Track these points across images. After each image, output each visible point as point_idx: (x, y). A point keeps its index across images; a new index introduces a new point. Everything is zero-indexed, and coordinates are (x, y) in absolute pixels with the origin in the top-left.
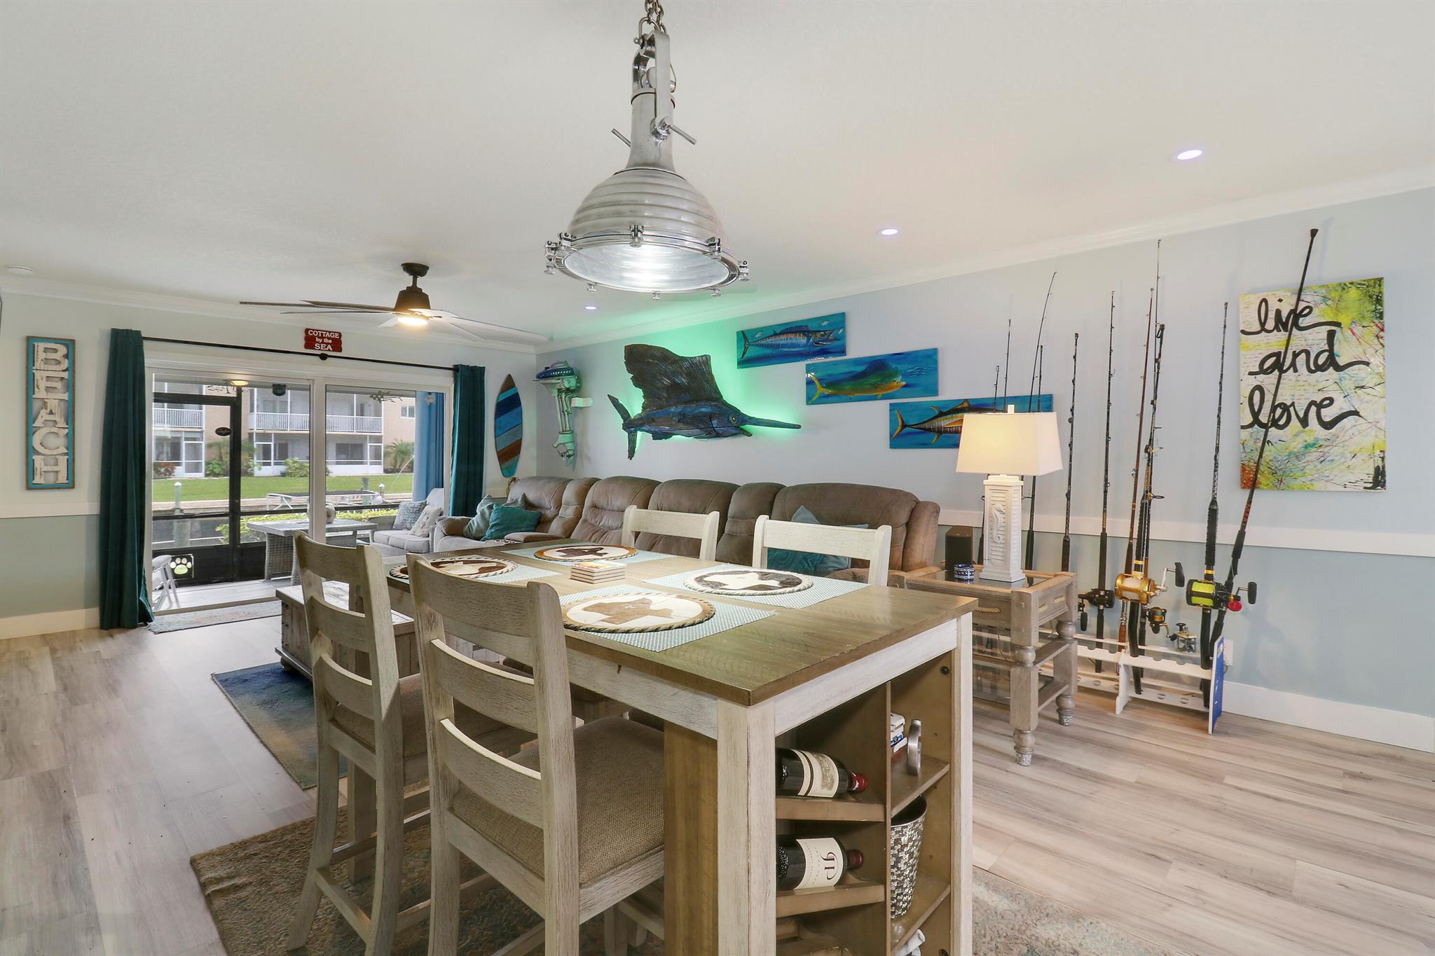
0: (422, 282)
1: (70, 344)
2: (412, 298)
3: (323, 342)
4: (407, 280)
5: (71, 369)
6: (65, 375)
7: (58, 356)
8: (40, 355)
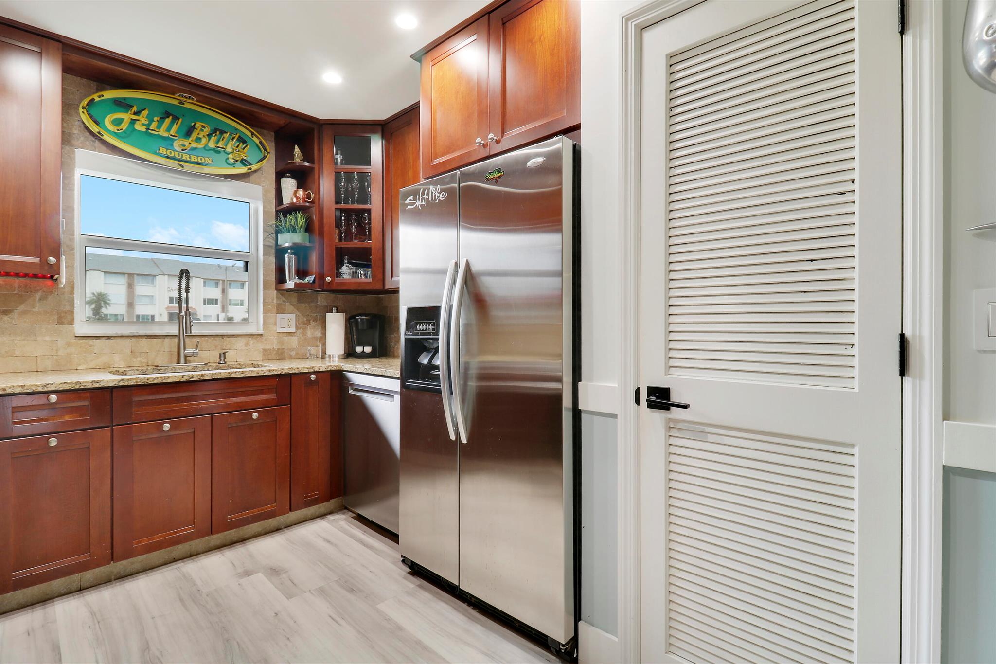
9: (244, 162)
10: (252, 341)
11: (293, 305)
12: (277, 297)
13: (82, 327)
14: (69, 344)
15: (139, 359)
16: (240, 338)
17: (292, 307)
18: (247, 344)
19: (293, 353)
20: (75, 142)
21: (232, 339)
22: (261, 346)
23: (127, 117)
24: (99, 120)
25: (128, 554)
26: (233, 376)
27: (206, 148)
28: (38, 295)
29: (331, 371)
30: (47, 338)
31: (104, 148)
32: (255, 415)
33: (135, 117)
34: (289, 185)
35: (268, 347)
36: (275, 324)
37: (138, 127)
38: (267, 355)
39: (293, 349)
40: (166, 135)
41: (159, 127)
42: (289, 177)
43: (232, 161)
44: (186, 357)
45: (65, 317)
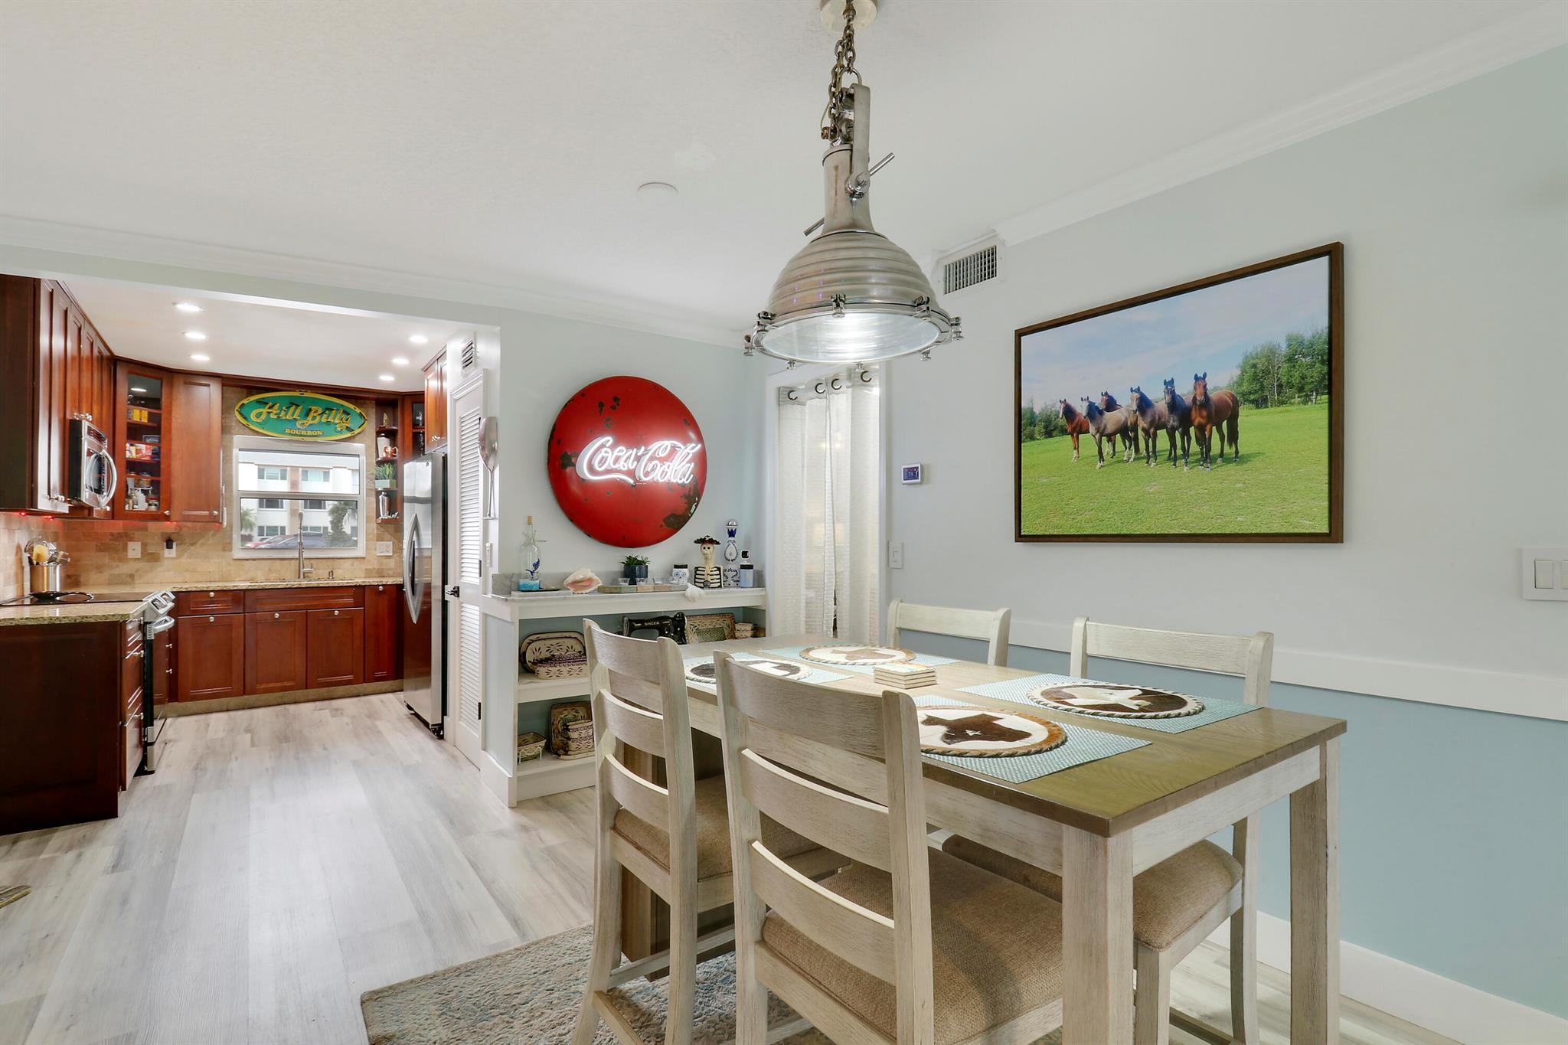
9: (349, 429)
10: (356, 563)
11: (391, 535)
12: (377, 529)
13: (238, 553)
14: (229, 564)
15: (274, 575)
16: (346, 560)
17: (389, 536)
18: (352, 565)
19: (391, 572)
20: (233, 431)
21: (340, 561)
22: (364, 567)
23: (265, 410)
24: (247, 416)
25: (254, 692)
26: (321, 585)
27: (320, 423)
28: (211, 533)
29: (396, 585)
30: (216, 560)
31: (251, 433)
32: (336, 613)
33: (270, 410)
34: (384, 442)
35: (369, 567)
36: (375, 550)
37: (272, 416)
38: (368, 573)
39: (390, 569)
40: (291, 418)
41: (286, 415)
42: (383, 436)
43: (339, 429)
44: (304, 574)
45: (227, 547)
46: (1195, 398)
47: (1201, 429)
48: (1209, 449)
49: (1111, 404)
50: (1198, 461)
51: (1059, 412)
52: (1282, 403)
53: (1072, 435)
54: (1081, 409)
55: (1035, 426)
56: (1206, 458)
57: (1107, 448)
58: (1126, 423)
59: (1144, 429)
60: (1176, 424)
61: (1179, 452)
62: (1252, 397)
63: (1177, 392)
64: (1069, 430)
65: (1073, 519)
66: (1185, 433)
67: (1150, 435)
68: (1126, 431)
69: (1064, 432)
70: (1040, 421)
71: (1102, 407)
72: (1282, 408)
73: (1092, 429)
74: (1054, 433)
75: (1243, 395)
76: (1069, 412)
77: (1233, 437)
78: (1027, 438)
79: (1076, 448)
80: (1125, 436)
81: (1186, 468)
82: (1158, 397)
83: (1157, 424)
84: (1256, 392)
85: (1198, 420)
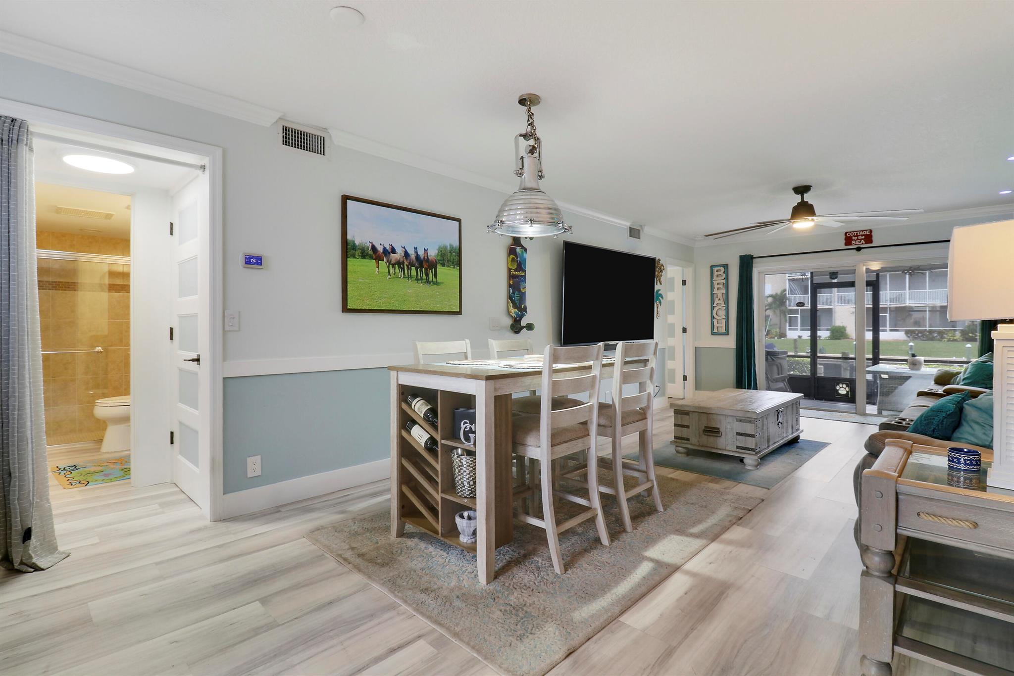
0: (808, 197)
1: (726, 266)
2: (804, 209)
3: (858, 239)
4: (798, 198)
5: (727, 278)
6: (724, 281)
7: (721, 273)
8: (715, 273)
46: (424, 257)
47: (426, 270)
48: (429, 278)
49: (393, 251)
50: (425, 282)
51: (369, 247)
52: (449, 267)
53: (376, 261)
54: (380, 249)
55: (356, 251)
56: (428, 282)
57: (392, 270)
58: (399, 260)
59: (406, 265)
60: (418, 266)
61: (419, 277)
62: (441, 262)
63: (419, 253)
64: (374, 257)
65: (377, 302)
66: (421, 270)
67: (409, 269)
68: (399, 264)
69: (371, 258)
70: (359, 249)
71: (390, 251)
72: (448, 268)
73: (385, 259)
74: (366, 257)
75: (439, 260)
76: (374, 248)
77: (436, 276)
78: (351, 256)
79: (378, 267)
80: (399, 267)
81: (421, 284)
82: (411, 252)
83: (411, 264)
84: (441, 261)
85: (425, 266)
